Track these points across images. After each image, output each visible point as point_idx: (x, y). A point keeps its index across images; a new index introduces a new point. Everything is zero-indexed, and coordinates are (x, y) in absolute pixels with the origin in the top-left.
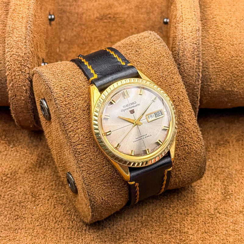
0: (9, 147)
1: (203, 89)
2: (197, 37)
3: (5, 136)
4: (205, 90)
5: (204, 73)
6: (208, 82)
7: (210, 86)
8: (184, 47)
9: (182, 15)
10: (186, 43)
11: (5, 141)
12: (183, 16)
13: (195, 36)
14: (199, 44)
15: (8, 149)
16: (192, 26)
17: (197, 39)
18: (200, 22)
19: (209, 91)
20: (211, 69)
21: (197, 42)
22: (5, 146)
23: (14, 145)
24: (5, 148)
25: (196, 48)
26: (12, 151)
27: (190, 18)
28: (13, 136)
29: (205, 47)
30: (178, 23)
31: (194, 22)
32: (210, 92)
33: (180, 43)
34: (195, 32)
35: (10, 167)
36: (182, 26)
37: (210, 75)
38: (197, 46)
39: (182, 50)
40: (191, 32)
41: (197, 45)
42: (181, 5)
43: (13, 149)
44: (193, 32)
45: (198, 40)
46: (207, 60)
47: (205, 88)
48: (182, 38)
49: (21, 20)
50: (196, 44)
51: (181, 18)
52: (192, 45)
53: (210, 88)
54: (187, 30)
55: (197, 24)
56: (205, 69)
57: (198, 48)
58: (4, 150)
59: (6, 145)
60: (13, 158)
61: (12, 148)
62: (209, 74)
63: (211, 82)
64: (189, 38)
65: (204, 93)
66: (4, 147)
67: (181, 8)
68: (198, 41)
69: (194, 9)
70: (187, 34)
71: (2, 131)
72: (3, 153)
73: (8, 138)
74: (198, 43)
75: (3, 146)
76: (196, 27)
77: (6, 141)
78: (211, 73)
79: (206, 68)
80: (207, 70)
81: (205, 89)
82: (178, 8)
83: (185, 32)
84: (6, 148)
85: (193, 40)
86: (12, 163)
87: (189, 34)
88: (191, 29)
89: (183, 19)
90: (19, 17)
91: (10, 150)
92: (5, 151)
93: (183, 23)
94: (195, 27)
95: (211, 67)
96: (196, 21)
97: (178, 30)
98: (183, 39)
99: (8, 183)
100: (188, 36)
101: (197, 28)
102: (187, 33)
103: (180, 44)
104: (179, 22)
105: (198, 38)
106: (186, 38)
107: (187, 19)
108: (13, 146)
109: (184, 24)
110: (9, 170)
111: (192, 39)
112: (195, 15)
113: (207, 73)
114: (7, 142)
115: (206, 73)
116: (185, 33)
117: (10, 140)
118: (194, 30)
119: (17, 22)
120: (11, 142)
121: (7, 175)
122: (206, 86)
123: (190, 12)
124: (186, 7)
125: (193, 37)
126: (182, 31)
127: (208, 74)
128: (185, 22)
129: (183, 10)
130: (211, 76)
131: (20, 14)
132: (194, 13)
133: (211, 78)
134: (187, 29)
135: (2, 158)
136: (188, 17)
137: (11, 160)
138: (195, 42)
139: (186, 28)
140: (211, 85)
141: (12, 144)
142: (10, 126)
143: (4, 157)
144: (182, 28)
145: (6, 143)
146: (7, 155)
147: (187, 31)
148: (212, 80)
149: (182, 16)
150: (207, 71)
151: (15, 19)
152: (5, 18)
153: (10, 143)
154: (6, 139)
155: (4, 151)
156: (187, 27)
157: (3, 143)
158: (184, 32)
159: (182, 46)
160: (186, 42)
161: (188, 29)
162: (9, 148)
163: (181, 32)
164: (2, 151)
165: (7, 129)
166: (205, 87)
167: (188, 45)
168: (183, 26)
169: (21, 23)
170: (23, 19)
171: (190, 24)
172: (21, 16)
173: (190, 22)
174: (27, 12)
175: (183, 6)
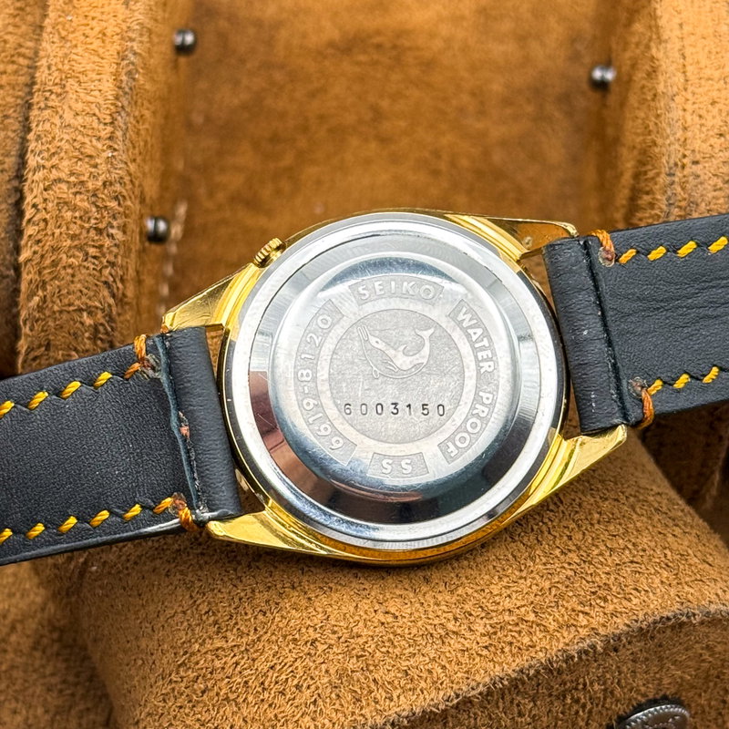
8: (690, 195)
9: (681, 61)
10: (698, 176)
12: (688, 68)
16: (725, 109)
33: (673, 178)
36: (685, 110)
39: (680, 207)
40: (721, 135)
42: (677, 20)
48: (685, 156)
49: (97, 43)
52: (721, 189)
54: (702, 125)
64: (711, 156)
67: (677, 33)
70: (704, 141)
82: (665, 37)
83: (697, 132)
87: (712, 141)
88: (718, 121)
89: (686, 80)
90: (88, 31)
93: (689, 95)
98: (685, 161)
100: (705, 148)
102: (703, 136)
103: (673, 183)
106: (698, 157)
107: (703, 82)
109: (692, 100)
116: (694, 137)
119: (80, 50)
126: (685, 129)
128: (694, 94)
129: (686, 42)
131: (93, 19)
134: (703, 121)
136: (706, 73)
139: (700, 117)
144: (684, 117)
147: (704, 129)
149: (685, 67)
151: (71, 36)
152: (11, 29)
156: (703, 112)
158: (689, 134)
159: (683, 189)
160: (699, 173)
161: (709, 124)
163: (679, 134)
167: (706, 185)
168: (689, 107)
169: (97, 59)
170: (107, 40)
171: (713, 103)
172: (97, 29)
173: (715, 94)
174: (121, 17)
175: (687, 29)
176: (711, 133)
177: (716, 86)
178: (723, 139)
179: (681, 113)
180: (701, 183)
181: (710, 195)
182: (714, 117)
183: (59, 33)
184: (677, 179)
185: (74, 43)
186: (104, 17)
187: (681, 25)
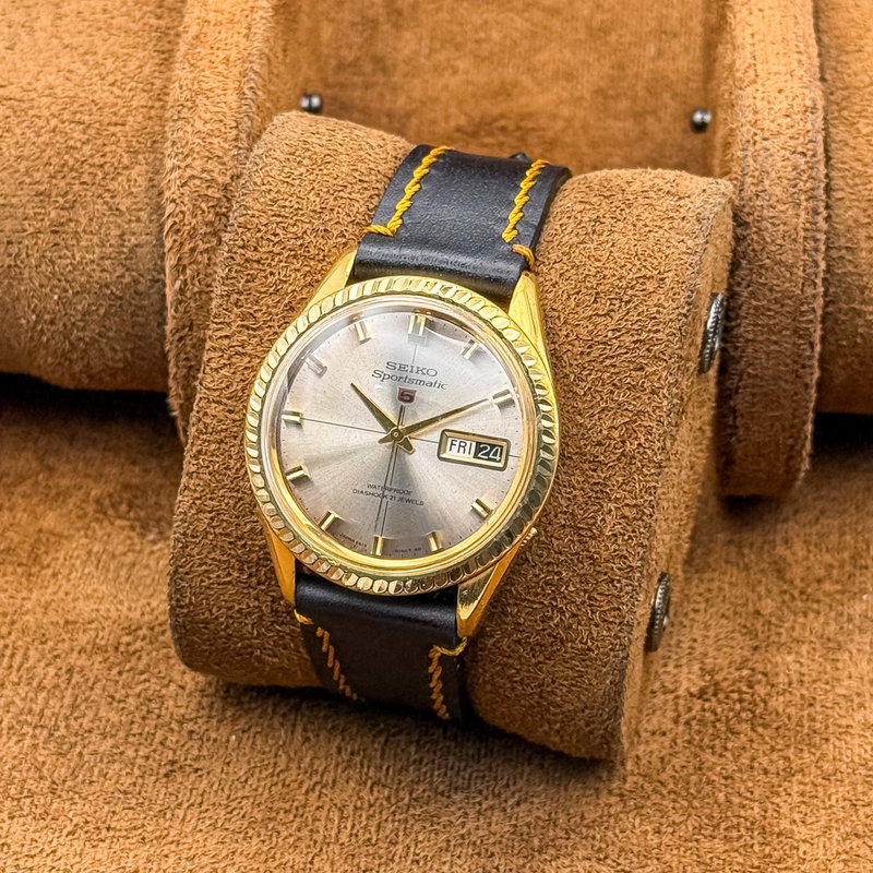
0: (144, 541)
1: (837, 329)
2: (808, 132)
3: (130, 506)
4: (842, 331)
5: (839, 268)
6: (854, 302)
7: (859, 313)
8: (761, 165)
9: (753, 62)
10: (768, 150)
11: (128, 519)
12: (759, 67)
13: (801, 127)
14: (814, 156)
15: (138, 548)
16: (791, 96)
17: (807, 139)
18: (818, 83)
19: (856, 334)
20: (864, 254)
21: (808, 150)
22: (130, 538)
23: (161, 533)
24: (128, 542)
25: (803, 167)
26: (152, 552)
27: (783, 70)
28: (156, 503)
29: (842, 177)
30: (741, 89)
31: (797, 84)
32: (859, 340)
33: (746, 153)
34: (799, 117)
35: (149, 604)
36: (755, 98)
37: (861, 275)
38: (808, 162)
39: (753, 177)
40: (787, 116)
41: (808, 159)
42: (750, 31)
43: (156, 548)
44: (794, 117)
45: (810, 141)
46: (851, 223)
47: (844, 322)
48: (755, 134)
49: (221, 67)
50: (804, 154)
51: (751, 73)
52: (788, 159)
53: (860, 322)
54: (771, 109)
55: (806, 91)
56: (844, 251)
57: (812, 168)
58: (126, 549)
59: (132, 534)
60: (157, 577)
61: (154, 542)
62: (859, 271)
63: (863, 302)
64: (779, 133)
65: (837, 341)
66: (125, 540)
67: (750, 40)
68: (810, 146)
69: (797, 46)
70: (773, 121)
71: (119, 487)
72: (123, 558)
73: (138, 510)
74: (810, 153)
75: (122, 537)
76: (803, 100)
77: (134, 519)
78: (864, 267)
79: (847, 248)
80: (850, 258)
81: (843, 327)
82: (739, 42)
83: (766, 114)
84: (133, 544)
85: (793, 143)
86: (155, 590)
87: (779, 121)
88: (785, 105)
89: (757, 76)
90: (214, 59)
91: (148, 550)
92: (130, 554)
93: (758, 86)
94: (799, 100)
95: (863, 245)
96: (805, 80)
97: (742, 111)
98: (756, 138)
99: (137, 655)
100: (774, 127)
101: (809, 103)
102: (772, 117)
103: (746, 156)
104: (746, 84)
105: (810, 134)
106: (767, 134)
107: (771, 76)
108: (159, 537)
109: (761, 89)
110: (143, 614)
111: (791, 138)
112: (800, 61)
113: (850, 268)
114: (137, 524)
115: (845, 266)
116: (764, 119)
117: (149, 517)
118: (796, 110)
119: (207, 73)
120: (152, 523)
121: (135, 630)
122: (846, 314)
123: (781, 52)
124: (768, 39)
125: (793, 130)
126: (756, 112)
127: (853, 270)
128: (763, 85)
129: (756, 48)
130: (865, 279)
131: (218, 49)
132: (797, 56)
133: (866, 287)
134: (772, 106)
135: (118, 577)
136: (775, 69)
137: (149, 581)
138: (800, 149)
139: (769, 102)
140: (865, 312)
141: (156, 530)
142: (147, 471)
143: (123, 573)
144: (754, 104)
145: (132, 528)
146: (137, 567)
147: (772, 112)
148: (867, 292)
149: (755, 65)
150: (850, 261)
151: (199, 63)
153: (145, 528)
154: (132, 514)
155: (125, 554)
156: (772, 99)
157: (122, 528)
158: (759, 116)
159: (755, 161)
160: (768, 147)
161: (777, 107)
162: (142, 543)
163: (751, 117)
164: (117, 553)
165: (135, 481)
166: (844, 318)
167: (776, 157)
168: (759, 95)
169: (221, 78)
170: (230, 64)
171: (780, 91)
172: (222, 56)
173: (781, 85)
174: (242, 46)
175: (757, 37)
176: (778, 114)
177: (784, 79)
178: (789, 119)
179: (751, 100)
180: (771, 155)
181: (779, 165)
182: (781, 102)
183: (189, 61)
184: (749, 153)
185: (201, 68)
186: (228, 47)
187: (753, 35)
